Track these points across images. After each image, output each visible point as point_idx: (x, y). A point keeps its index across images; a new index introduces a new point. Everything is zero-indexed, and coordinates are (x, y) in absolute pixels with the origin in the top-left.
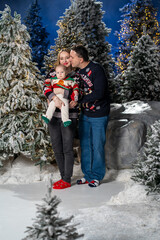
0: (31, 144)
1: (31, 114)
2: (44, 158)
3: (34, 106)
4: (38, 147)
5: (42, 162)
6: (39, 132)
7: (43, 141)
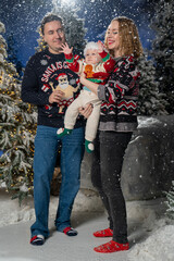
0: (6, 169)
1: (6, 128)
2: (24, 188)
3: (11, 116)
4: (16, 173)
5: (22, 193)
6: (17, 153)
7: (23, 164)
